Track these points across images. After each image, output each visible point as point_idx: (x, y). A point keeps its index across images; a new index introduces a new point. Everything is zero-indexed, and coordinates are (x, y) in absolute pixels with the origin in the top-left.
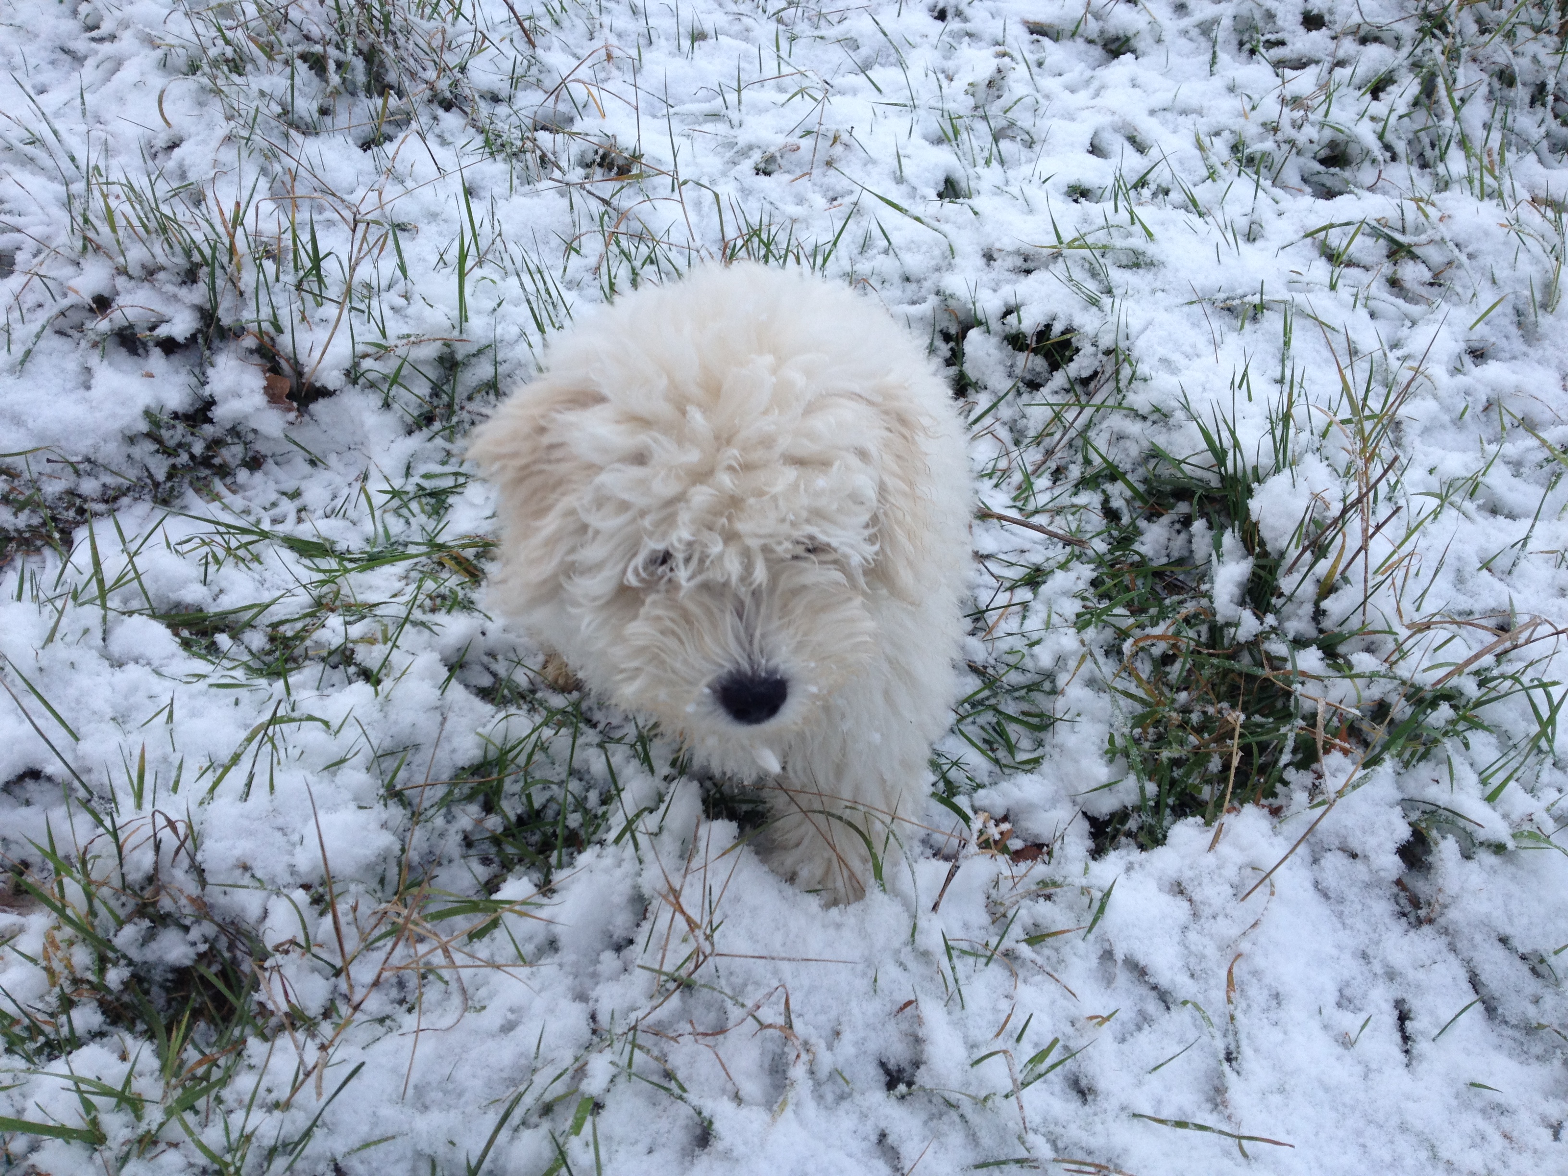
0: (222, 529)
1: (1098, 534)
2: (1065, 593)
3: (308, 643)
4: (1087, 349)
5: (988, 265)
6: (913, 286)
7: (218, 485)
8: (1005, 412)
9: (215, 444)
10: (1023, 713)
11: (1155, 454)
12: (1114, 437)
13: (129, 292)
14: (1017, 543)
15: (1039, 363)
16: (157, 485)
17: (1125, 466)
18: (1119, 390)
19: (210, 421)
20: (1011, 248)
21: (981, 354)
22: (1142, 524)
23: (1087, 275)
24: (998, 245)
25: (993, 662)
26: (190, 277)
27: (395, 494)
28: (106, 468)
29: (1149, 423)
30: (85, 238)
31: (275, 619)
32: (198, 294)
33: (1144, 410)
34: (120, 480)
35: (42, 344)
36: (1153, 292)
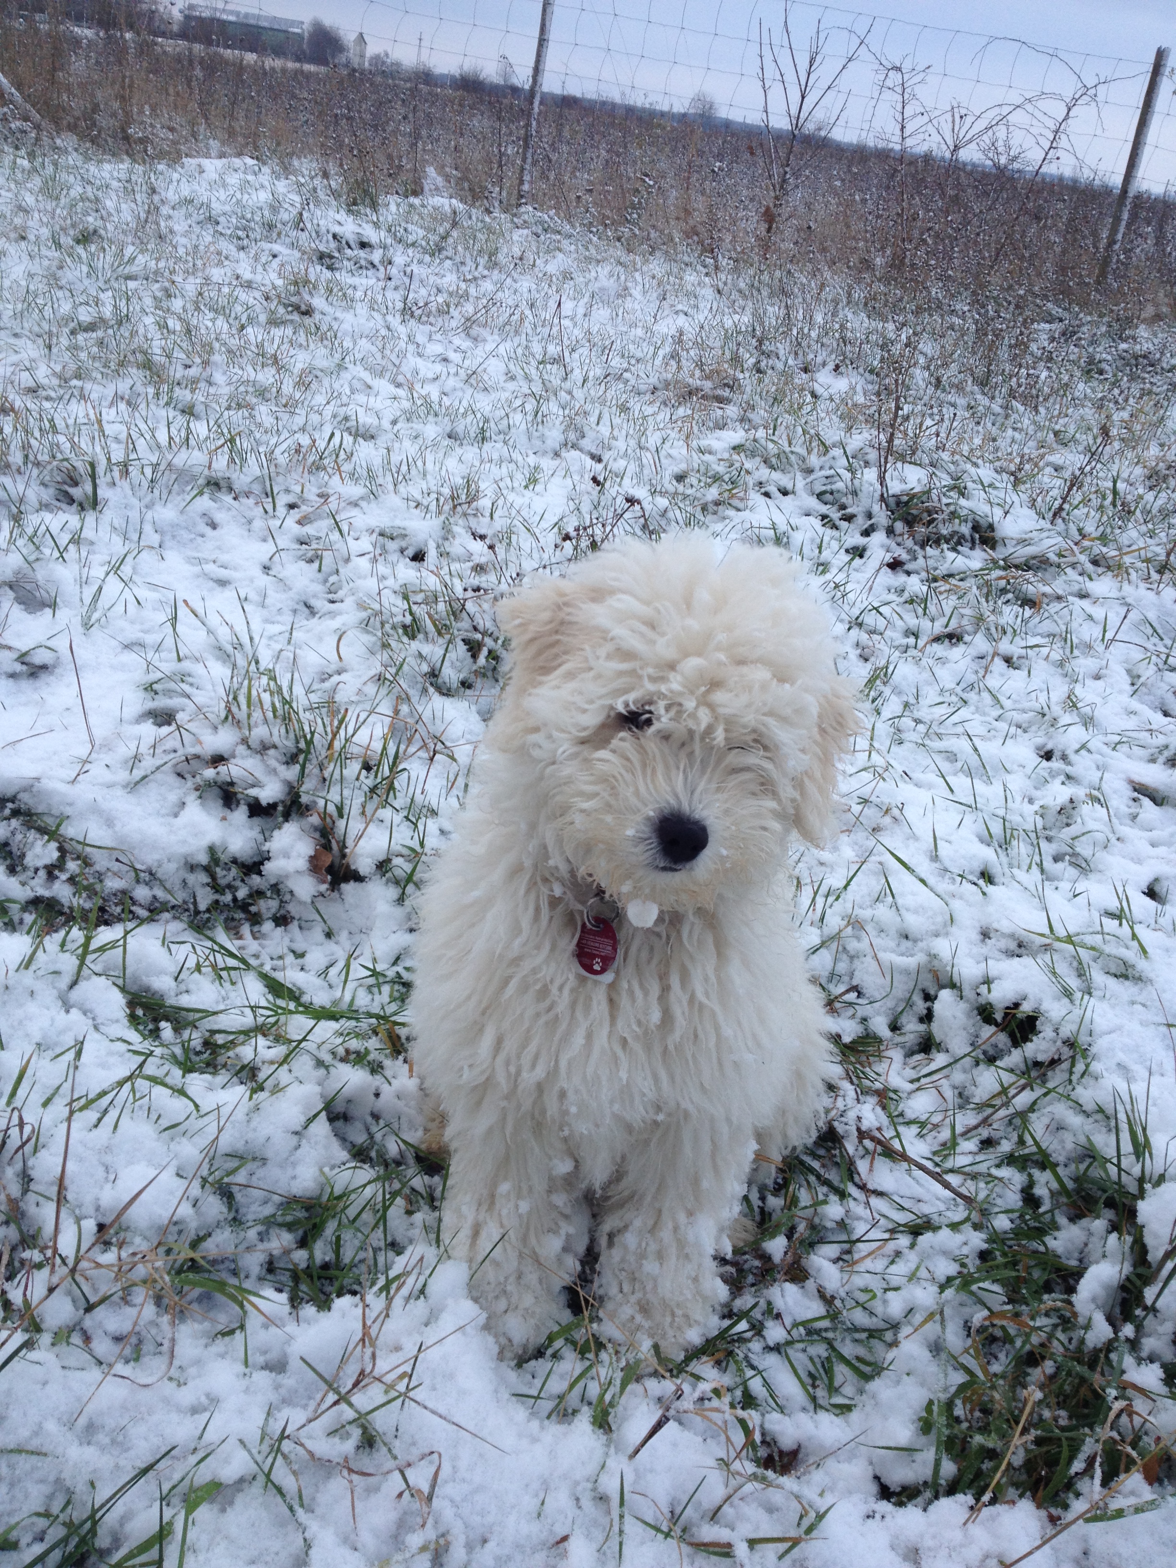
0: (216, 948)
1: (1007, 1212)
2: (945, 1253)
3: (231, 1054)
4: (1047, 1032)
5: (983, 941)
6: (909, 944)
7: (246, 929)
8: (958, 1076)
9: (258, 894)
10: (858, 1358)
11: (1089, 1154)
12: (1054, 1126)
13: (243, 758)
14: (918, 1191)
15: (1002, 1039)
16: (197, 912)
17: (1059, 1157)
18: (1070, 1081)
19: (260, 873)
20: (1006, 930)
21: (948, 1014)
22: (1062, 1220)
23: (1074, 974)
24: (995, 925)
25: (843, 1295)
26: (291, 759)
27: (375, 973)
28: (162, 883)
29: (1091, 1120)
30: (229, 711)
31: (216, 1027)
32: (292, 773)
33: (1089, 1107)
34: (169, 897)
35: (158, 776)
36: (1133, 1003)
